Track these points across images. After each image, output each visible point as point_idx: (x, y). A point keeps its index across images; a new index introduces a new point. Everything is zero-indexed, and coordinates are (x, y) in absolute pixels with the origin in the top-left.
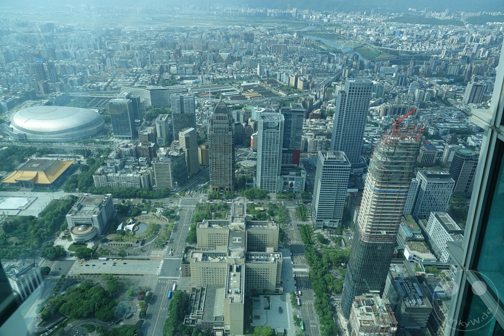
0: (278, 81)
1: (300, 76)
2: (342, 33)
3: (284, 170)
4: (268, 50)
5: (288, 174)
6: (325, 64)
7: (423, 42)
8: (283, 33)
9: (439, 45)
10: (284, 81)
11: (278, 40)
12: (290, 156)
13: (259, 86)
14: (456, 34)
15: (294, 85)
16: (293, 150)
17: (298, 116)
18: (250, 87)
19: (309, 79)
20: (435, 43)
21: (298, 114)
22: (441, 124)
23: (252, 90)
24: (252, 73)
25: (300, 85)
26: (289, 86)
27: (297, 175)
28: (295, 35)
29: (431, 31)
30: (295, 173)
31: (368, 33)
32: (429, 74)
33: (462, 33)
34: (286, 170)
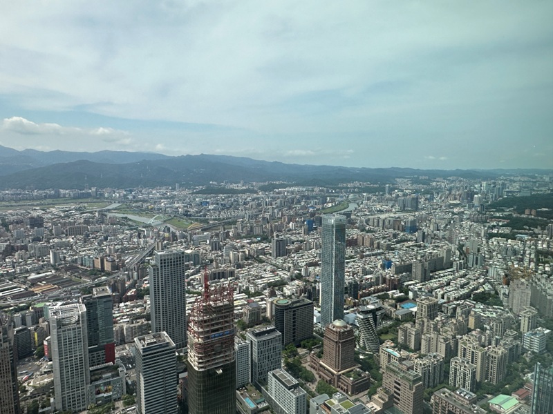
0: (80, 266)
1: (106, 256)
2: (150, 207)
3: (94, 375)
4: (63, 233)
5: (101, 378)
6: (135, 240)
7: (228, 208)
8: (81, 214)
9: (242, 210)
10: (88, 264)
11: (75, 222)
12: (101, 354)
13: (54, 276)
14: (253, 200)
15: (100, 267)
16: (104, 346)
17: (105, 302)
18: (40, 280)
19: (118, 258)
20: (238, 209)
21: (105, 300)
22: (259, 280)
23: (44, 282)
24: (43, 261)
25: (108, 267)
26: (93, 270)
27: (113, 376)
28: (97, 214)
29: (232, 199)
30: (110, 374)
31: (177, 206)
32: (238, 236)
33: (258, 199)
34: (97, 374)
